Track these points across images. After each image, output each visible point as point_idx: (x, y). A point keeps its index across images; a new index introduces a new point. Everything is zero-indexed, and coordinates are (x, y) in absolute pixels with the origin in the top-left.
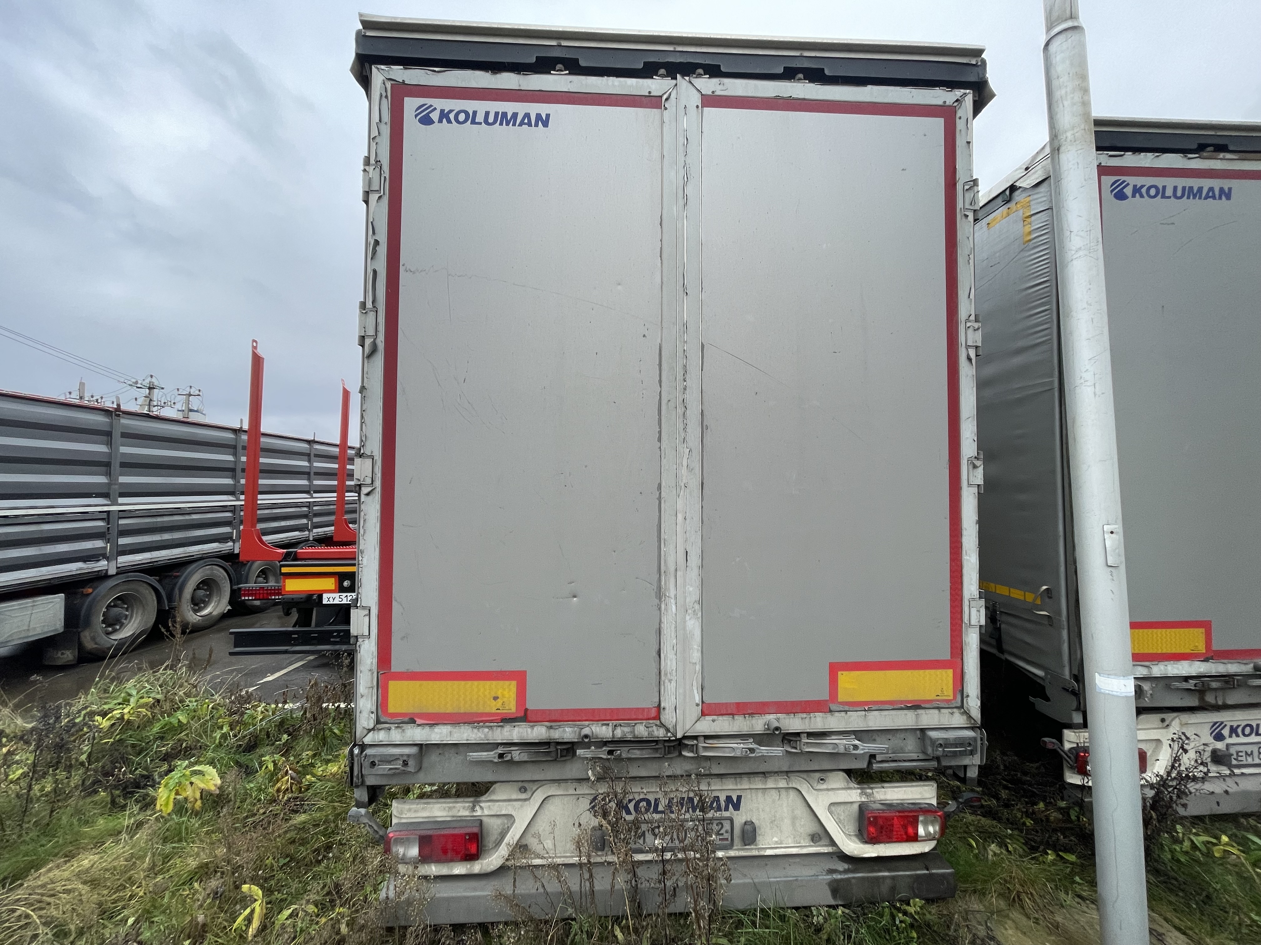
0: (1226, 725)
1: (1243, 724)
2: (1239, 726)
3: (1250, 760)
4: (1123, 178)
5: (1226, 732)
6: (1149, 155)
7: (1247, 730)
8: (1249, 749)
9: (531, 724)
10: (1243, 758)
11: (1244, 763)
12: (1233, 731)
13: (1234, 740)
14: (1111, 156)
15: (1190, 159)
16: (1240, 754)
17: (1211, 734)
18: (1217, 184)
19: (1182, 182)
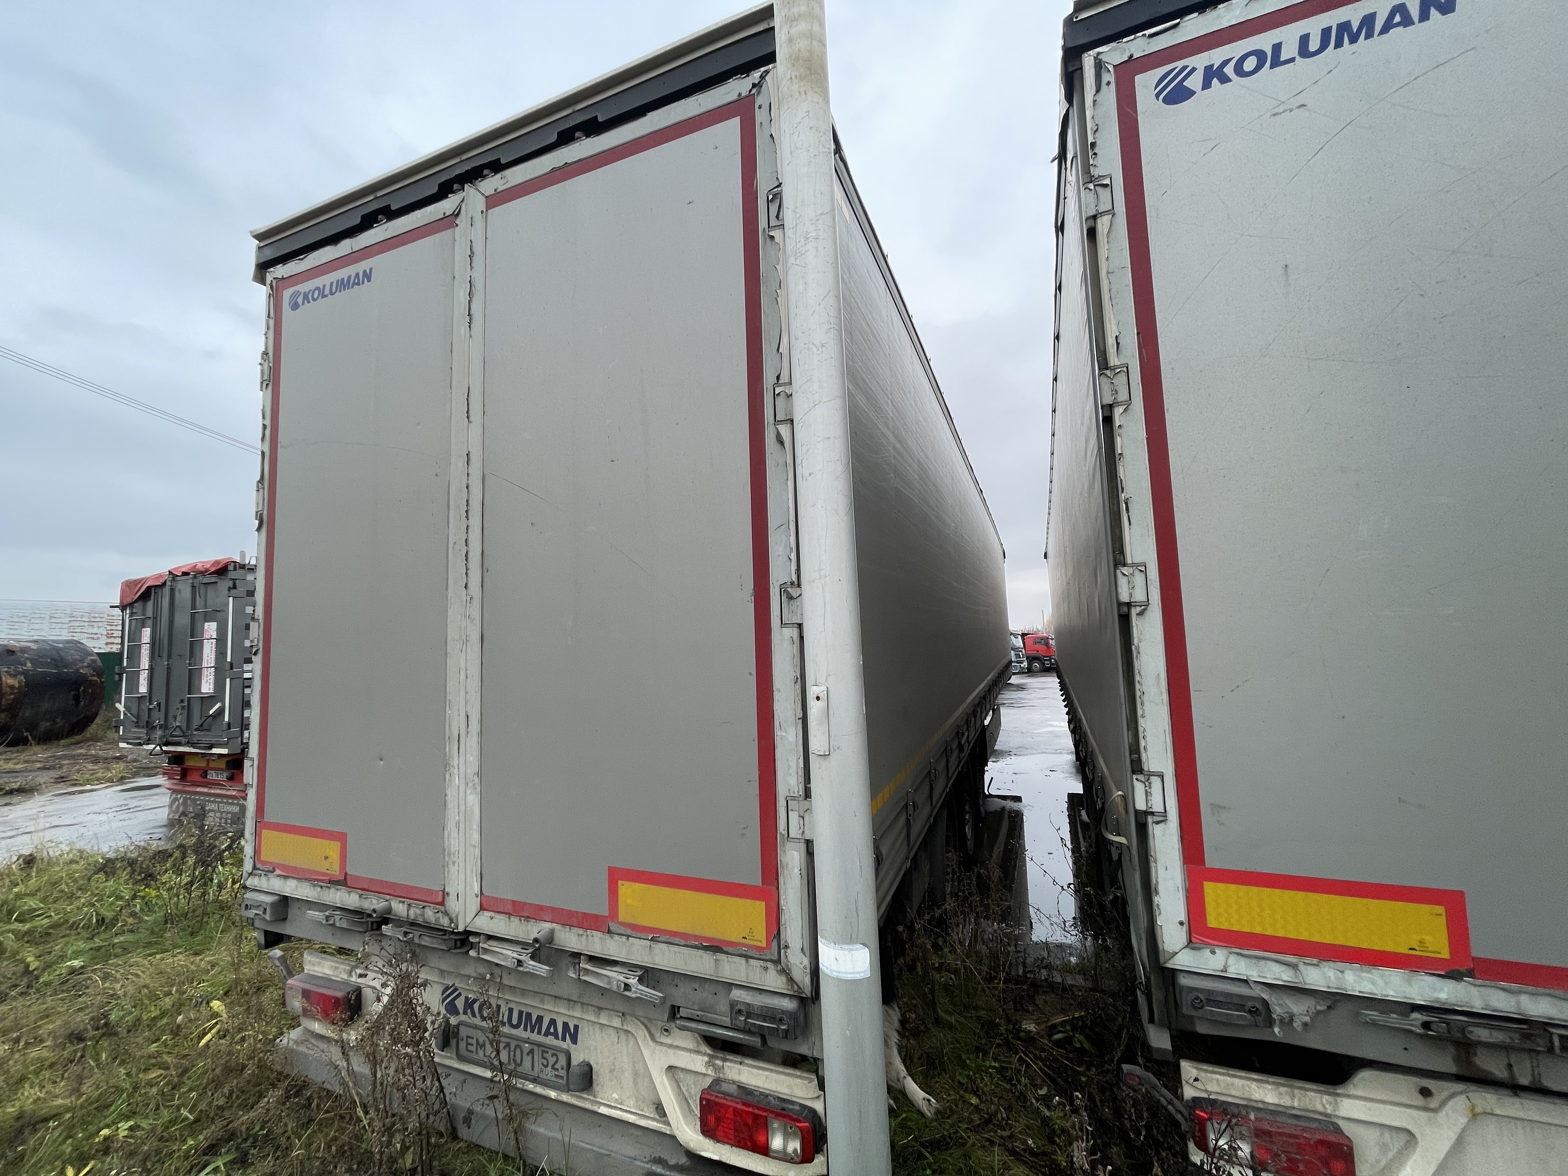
9: (349, 890)
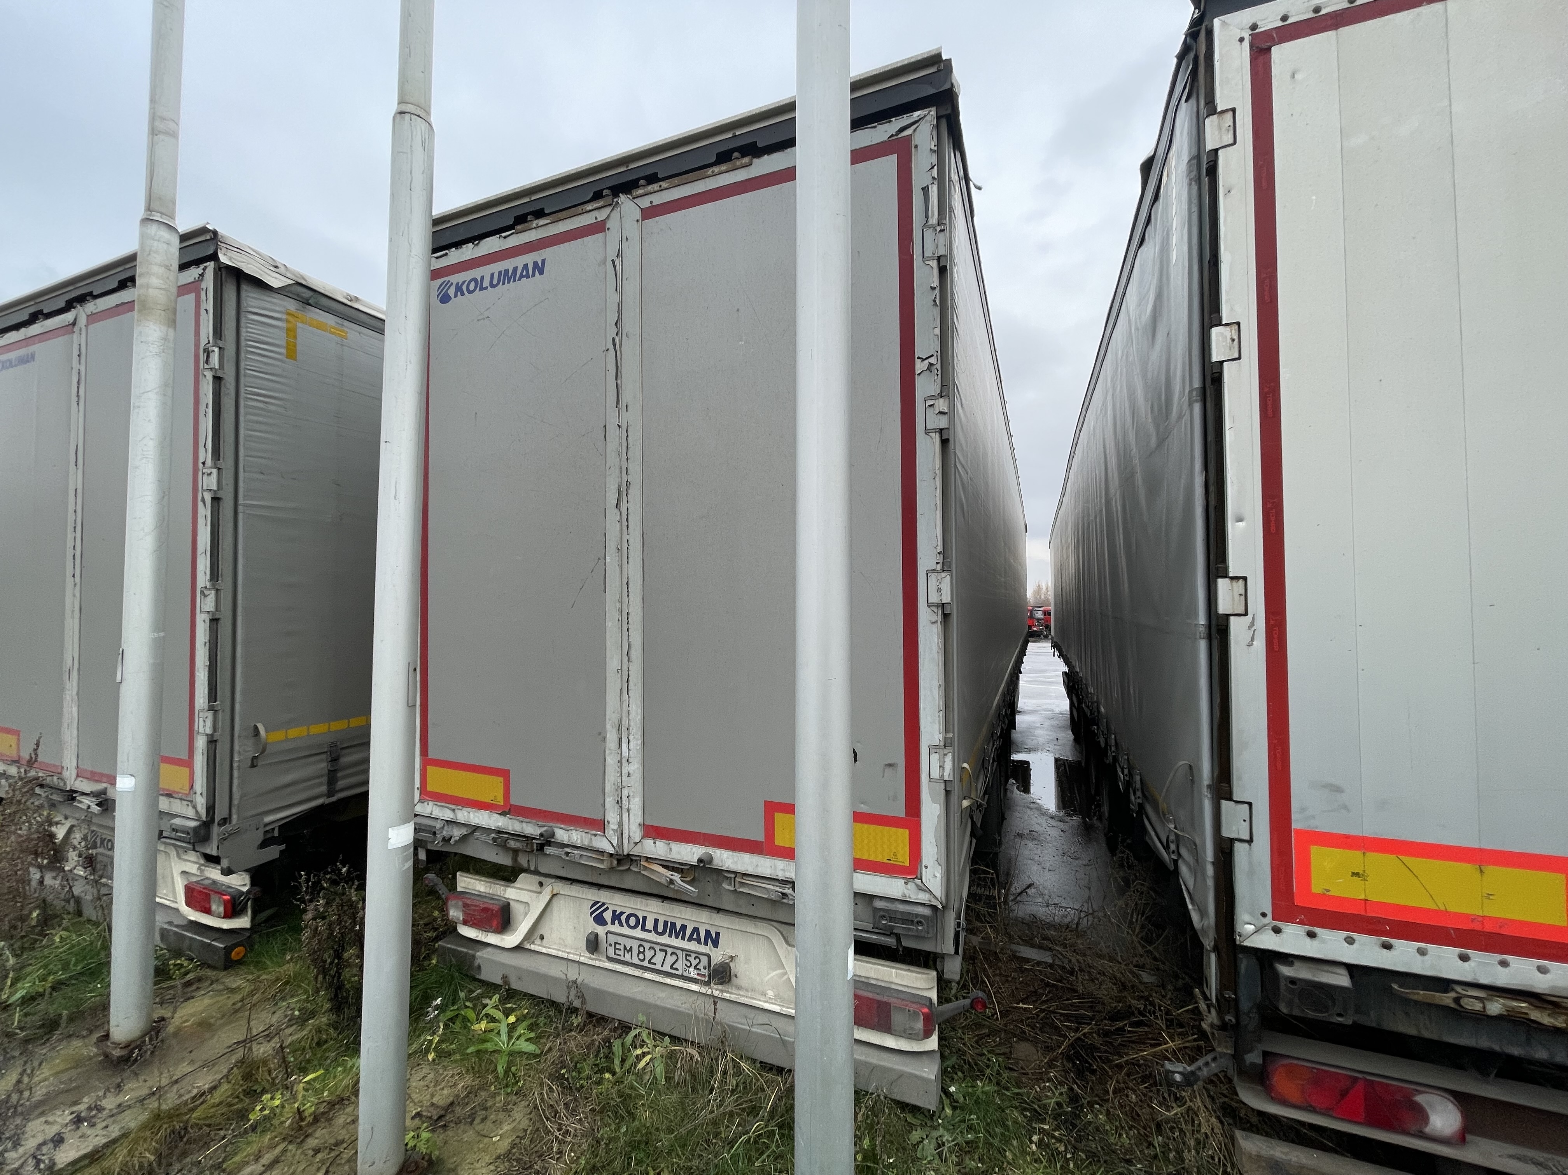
0: (607, 908)
1: (628, 912)
2: (622, 913)
3: (628, 958)
4: (447, 279)
5: (608, 916)
6: (470, 245)
7: (632, 921)
8: (629, 943)
10: (621, 953)
11: (622, 958)
12: (616, 917)
13: (616, 928)
14: (437, 258)
15: (505, 237)
16: (617, 946)
17: (592, 913)
18: (529, 259)
19: (496, 268)
